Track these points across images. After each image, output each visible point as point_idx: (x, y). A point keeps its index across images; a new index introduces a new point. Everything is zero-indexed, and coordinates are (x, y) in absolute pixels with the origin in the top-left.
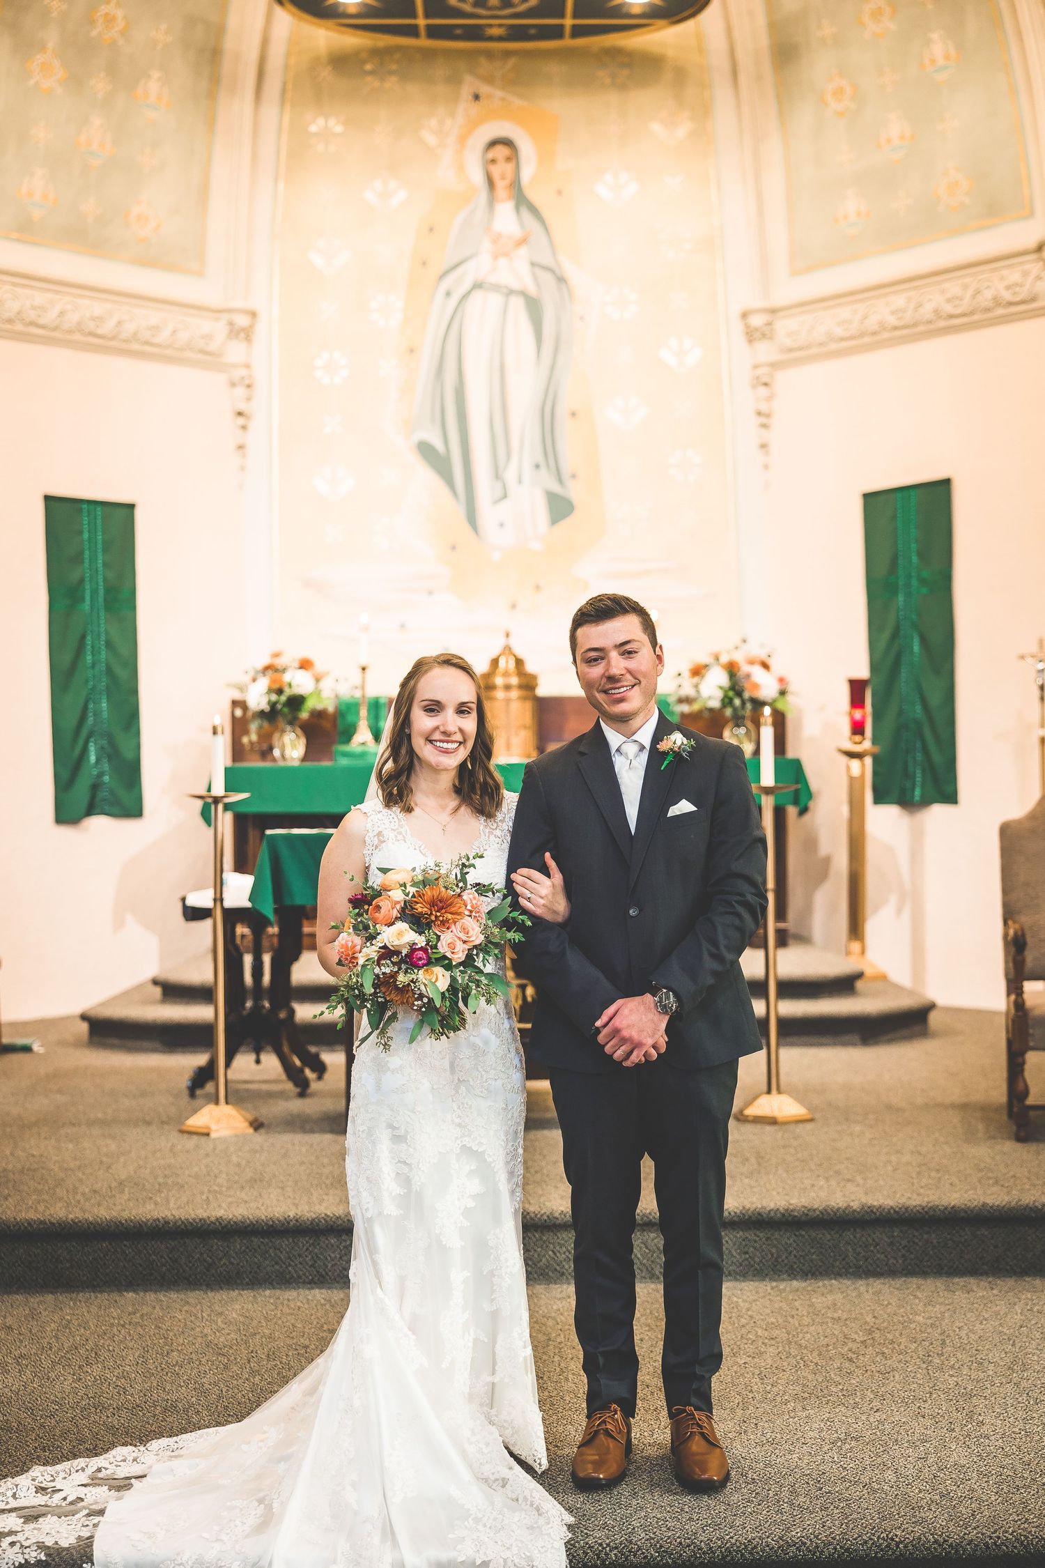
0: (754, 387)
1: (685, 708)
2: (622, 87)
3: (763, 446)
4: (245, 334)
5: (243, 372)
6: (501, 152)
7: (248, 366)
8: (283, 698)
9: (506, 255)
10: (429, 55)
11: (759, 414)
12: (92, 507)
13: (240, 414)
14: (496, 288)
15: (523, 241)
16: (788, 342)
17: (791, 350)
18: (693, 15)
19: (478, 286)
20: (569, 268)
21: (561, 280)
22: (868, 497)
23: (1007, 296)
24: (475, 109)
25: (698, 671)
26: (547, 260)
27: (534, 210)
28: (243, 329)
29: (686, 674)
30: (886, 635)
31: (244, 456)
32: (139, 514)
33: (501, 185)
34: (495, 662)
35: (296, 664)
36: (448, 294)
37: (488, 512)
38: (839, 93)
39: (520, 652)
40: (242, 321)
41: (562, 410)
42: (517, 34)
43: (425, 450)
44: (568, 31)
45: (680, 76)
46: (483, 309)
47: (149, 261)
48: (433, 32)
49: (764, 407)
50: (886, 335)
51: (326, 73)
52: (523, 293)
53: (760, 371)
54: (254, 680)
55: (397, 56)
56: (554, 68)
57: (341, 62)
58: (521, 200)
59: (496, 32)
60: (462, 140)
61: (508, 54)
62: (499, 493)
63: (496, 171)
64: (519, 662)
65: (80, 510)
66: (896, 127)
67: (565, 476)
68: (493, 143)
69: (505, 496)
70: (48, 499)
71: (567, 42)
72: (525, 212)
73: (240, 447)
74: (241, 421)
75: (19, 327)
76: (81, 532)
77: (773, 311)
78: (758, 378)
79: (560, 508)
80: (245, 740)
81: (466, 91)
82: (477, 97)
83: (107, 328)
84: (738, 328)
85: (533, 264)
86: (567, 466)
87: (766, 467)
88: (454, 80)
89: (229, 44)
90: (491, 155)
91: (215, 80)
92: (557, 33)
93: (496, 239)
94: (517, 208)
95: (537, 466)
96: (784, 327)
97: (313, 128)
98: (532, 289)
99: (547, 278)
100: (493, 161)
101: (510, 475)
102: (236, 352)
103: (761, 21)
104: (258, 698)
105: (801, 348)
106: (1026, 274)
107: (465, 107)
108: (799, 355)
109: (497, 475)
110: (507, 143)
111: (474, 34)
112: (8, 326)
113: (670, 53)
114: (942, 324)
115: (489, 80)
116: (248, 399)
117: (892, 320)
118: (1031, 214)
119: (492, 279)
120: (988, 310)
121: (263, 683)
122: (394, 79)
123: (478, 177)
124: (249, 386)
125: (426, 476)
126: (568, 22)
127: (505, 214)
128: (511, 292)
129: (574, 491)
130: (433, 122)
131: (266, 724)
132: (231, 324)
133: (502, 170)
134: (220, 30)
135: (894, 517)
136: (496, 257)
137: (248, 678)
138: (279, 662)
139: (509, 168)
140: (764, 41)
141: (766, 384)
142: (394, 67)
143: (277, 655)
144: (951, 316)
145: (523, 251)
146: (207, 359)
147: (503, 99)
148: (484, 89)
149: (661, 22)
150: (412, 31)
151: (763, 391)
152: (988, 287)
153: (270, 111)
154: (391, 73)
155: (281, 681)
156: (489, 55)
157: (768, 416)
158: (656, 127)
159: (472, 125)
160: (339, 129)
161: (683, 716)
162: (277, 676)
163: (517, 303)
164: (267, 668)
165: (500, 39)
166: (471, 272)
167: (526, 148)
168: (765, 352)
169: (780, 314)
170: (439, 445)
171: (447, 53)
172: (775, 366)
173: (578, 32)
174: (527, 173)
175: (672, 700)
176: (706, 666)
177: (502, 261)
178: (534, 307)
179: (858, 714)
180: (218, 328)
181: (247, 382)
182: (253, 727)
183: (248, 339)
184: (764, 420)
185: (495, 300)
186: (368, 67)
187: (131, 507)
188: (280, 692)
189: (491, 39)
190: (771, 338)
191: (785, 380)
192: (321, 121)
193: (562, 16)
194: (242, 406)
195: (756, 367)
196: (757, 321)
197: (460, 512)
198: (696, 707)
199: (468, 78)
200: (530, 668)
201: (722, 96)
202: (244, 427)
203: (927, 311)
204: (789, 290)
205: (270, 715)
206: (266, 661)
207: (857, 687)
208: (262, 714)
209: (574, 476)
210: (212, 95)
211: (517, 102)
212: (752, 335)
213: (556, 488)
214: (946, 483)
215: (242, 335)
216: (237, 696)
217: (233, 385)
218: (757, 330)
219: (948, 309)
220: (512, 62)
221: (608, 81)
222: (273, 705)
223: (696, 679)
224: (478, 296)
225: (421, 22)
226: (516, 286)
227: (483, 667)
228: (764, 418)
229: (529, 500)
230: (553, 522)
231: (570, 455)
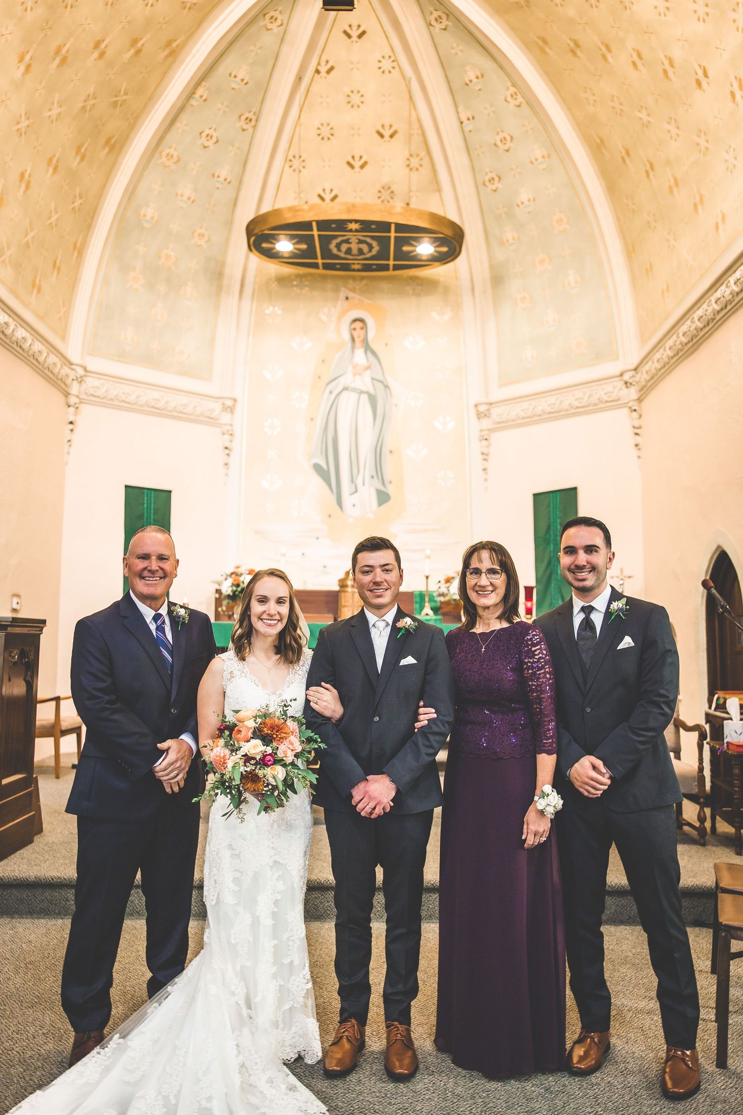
0: (480, 441)
1: (442, 599)
2: (418, 295)
3: (484, 470)
4: (231, 410)
5: (229, 428)
6: (358, 325)
7: (231, 425)
8: (239, 589)
9: (359, 374)
10: (324, 278)
11: (483, 454)
12: (149, 492)
13: (226, 448)
14: (354, 390)
15: (368, 368)
16: (497, 419)
17: (499, 423)
18: (453, 260)
19: (345, 389)
20: (390, 382)
21: (386, 387)
22: (536, 496)
23: (605, 398)
24: (346, 304)
25: (448, 581)
26: (380, 377)
27: (374, 353)
28: (229, 407)
29: (443, 582)
30: (544, 564)
31: (228, 468)
32: (173, 496)
33: (357, 340)
35: (247, 572)
36: (331, 392)
37: (348, 499)
40: (229, 403)
41: (385, 451)
42: (367, 268)
43: (317, 468)
44: (391, 267)
45: (446, 290)
46: (348, 402)
47: (183, 373)
48: (326, 267)
49: (485, 451)
50: (545, 416)
51: (274, 286)
52: (368, 393)
53: (483, 433)
54: (226, 579)
55: (309, 278)
56: (385, 285)
57: (282, 280)
58: (367, 348)
59: (356, 267)
60: (340, 318)
61: (362, 278)
62: (354, 490)
63: (355, 334)
65: (144, 492)
66: (551, 316)
67: (386, 482)
68: (355, 321)
69: (356, 491)
70: (126, 486)
71: (391, 272)
72: (369, 353)
73: (226, 464)
74: (227, 451)
75: (116, 403)
76: (144, 504)
77: (491, 404)
78: (482, 436)
79: (383, 498)
80: (220, 609)
81: (342, 295)
82: (347, 298)
83: (160, 405)
84: (473, 412)
85: (372, 379)
86: (388, 476)
87: (486, 480)
88: (336, 290)
89: (227, 270)
90: (353, 326)
91: (220, 288)
92: (386, 268)
93: (355, 366)
94: (366, 352)
95: (373, 477)
96: (495, 412)
97: (267, 312)
98: (372, 391)
99: (381, 386)
100: (354, 329)
101: (359, 481)
102: (226, 418)
103: (486, 265)
104: (227, 589)
105: (503, 422)
106: (614, 387)
107: (341, 304)
108: (503, 426)
109: (352, 481)
110: (361, 320)
111: (346, 268)
112: (111, 402)
113: (442, 279)
114: (573, 411)
115: (353, 290)
116: (231, 441)
117: (549, 409)
118: (617, 358)
119: (353, 386)
120: (596, 405)
121: (230, 581)
122: (307, 289)
123: (346, 336)
124: (231, 435)
125: (317, 480)
126: (391, 263)
127: (360, 355)
128: (362, 392)
129: (391, 490)
130: (326, 310)
131: (230, 601)
132: (223, 404)
133: (359, 334)
134: (223, 264)
135: (549, 506)
136: (355, 375)
137: (223, 578)
138: (239, 571)
139: (362, 332)
140: (487, 274)
141: (486, 439)
142: (307, 283)
143: (238, 567)
144: (577, 407)
145: (368, 372)
146: (211, 421)
147: (360, 300)
148: (351, 295)
149: (437, 264)
150: (316, 266)
151: (484, 442)
152: (596, 393)
153: (246, 304)
154: (306, 286)
155: (239, 580)
156: (354, 278)
157: (487, 455)
158: (434, 315)
159: (344, 312)
160: (280, 312)
161: (441, 602)
162: (237, 578)
163: (365, 398)
164: (233, 574)
165: (359, 270)
166: (342, 382)
167: (370, 322)
168: (486, 424)
169: (494, 405)
170: (325, 466)
171: (333, 277)
172: (491, 430)
173: (396, 267)
174: (371, 335)
175: (435, 594)
176: (453, 578)
177: (358, 377)
178: (373, 400)
179: (529, 604)
180: (218, 407)
181: (230, 432)
182: (225, 602)
183: (232, 412)
184: (485, 457)
185: (354, 396)
186: (295, 283)
187: (170, 492)
188: (238, 585)
189: (354, 270)
190: (489, 417)
191: (494, 437)
192: (271, 308)
193: (389, 260)
194: (228, 445)
195: (481, 431)
196: (482, 408)
197: (333, 499)
198: (447, 599)
199: (343, 289)
202: (228, 455)
203: (565, 405)
204: (498, 394)
205: (233, 597)
206: (232, 570)
208: (229, 596)
209: (391, 482)
210: (218, 295)
211: (366, 301)
212: (480, 416)
213: (381, 488)
214: (575, 489)
215: (229, 410)
216: (217, 587)
217: (224, 434)
218: (482, 413)
219: (576, 404)
220: (365, 282)
221: (411, 292)
222: (234, 592)
223: (448, 585)
224: (345, 393)
225: (320, 261)
226: (364, 389)
227: (342, 576)
228: (485, 456)
229: (368, 493)
230: (380, 504)
231: (389, 472)
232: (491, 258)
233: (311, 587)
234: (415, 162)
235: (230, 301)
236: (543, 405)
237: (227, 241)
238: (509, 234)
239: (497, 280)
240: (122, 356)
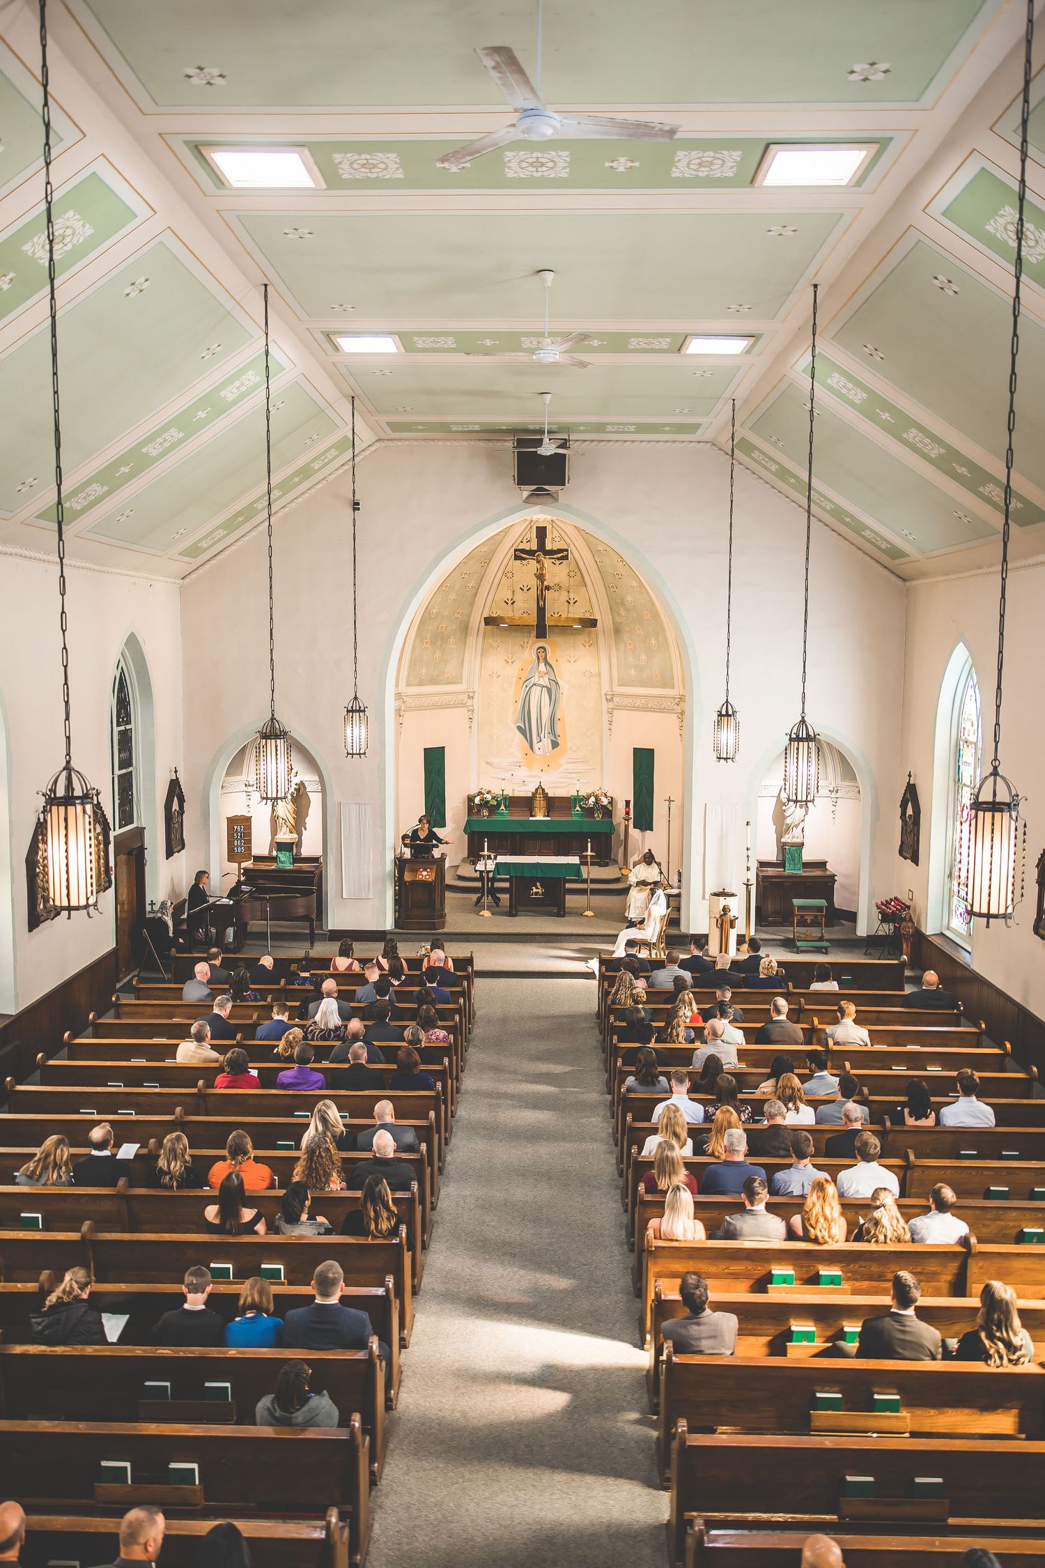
0: (608, 713)
2: (575, 638)
3: (610, 729)
5: (471, 707)
6: (541, 650)
7: (473, 706)
8: (484, 801)
9: (542, 677)
12: (436, 749)
13: (470, 718)
14: (539, 685)
15: (547, 673)
16: (617, 704)
17: (617, 706)
19: (534, 685)
20: (559, 680)
21: (557, 683)
22: (635, 749)
24: (535, 640)
26: (553, 678)
27: (550, 664)
30: (638, 785)
31: (471, 729)
33: (541, 658)
34: (537, 790)
35: (487, 790)
36: (526, 687)
37: (536, 746)
38: (630, 644)
39: (543, 787)
40: (471, 695)
41: (556, 719)
43: (519, 728)
46: (536, 690)
47: (450, 682)
49: (610, 719)
50: (641, 709)
52: (546, 687)
53: (609, 710)
58: (547, 663)
60: (531, 647)
63: (540, 655)
64: (543, 790)
65: (432, 750)
66: (644, 657)
67: (557, 736)
68: (540, 648)
69: (540, 740)
70: (426, 749)
72: (547, 665)
73: (470, 727)
75: (419, 708)
76: (433, 756)
77: (613, 695)
79: (555, 744)
81: (533, 636)
84: (604, 697)
85: (550, 679)
86: (557, 733)
87: (610, 735)
88: (529, 632)
91: (467, 634)
93: (540, 673)
94: (545, 665)
95: (549, 733)
98: (549, 685)
99: (554, 683)
100: (539, 652)
101: (542, 736)
102: (470, 702)
108: (620, 707)
109: (538, 735)
110: (543, 648)
114: (652, 710)
116: (473, 714)
117: (641, 706)
118: (674, 688)
119: (539, 683)
120: (662, 709)
121: (479, 797)
123: (535, 657)
124: (473, 710)
125: (519, 735)
127: (542, 667)
128: (544, 686)
129: (559, 740)
131: (479, 807)
132: (469, 696)
133: (542, 655)
134: (469, 622)
135: (640, 756)
136: (539, 677)
137: (474, 794)
138: (482, 790)
139: (544, 654)
140: (612, 631)
141: (611, 713)
145: (547, 676)
146: (463, 705)
151: (610, 715)
152: (663, 704)
153: (480, 639)
155: (482, 796)
159: (534, 643)
163: (545, 689)
164: (480, 793)
166: (533, 681)
167: (548, 649)
168: (611, 705)
169: (615, 697)
170: (523, 727)
172: (613, 709)
174: (548, 656)
176: (590, 795)
177: (541, 679)
178: (549, 690)
179: (628, 809)
180: (466, 696)
182: (476, 808)
183: (473, 699)
185: (539, 688)
187: (445, 748)
188: (482, 799)
190: (613, 702)
191: (615, 712)
194: (471, 716)
195: (608, 708)
196: (609, 697)
197: (527, 745)
198: (587, 806)
200: (546, 791)
201: (601, 637)
202: (471, 721)
204: (617, 691)
205: (480, 804)
207: (628, 803)
209: (559, 735)
210: (466, 638)
212: (608, 700)
213: (554, 739)
214: (653, 750)
215: (471, 698)
216: (471, 796)
217: (469, 711)
221: (571, 639)
222: (480, 801)
223: (587, 798)
224: (535, 687)
226: (545, 684)
227: (534, 791)
228: (611, 722)
229: (547, 742)
230: (553, 749)
231: (558, 731)
232: (613, 619)
233: (517, 794)
234: (572, 574)
235: (471, 640)
236: (639, 703)
237: (471, 611)
238: (623, 612)
239: (617, 630)
240: (420, 684)
